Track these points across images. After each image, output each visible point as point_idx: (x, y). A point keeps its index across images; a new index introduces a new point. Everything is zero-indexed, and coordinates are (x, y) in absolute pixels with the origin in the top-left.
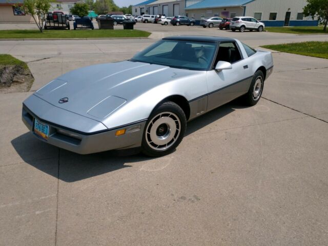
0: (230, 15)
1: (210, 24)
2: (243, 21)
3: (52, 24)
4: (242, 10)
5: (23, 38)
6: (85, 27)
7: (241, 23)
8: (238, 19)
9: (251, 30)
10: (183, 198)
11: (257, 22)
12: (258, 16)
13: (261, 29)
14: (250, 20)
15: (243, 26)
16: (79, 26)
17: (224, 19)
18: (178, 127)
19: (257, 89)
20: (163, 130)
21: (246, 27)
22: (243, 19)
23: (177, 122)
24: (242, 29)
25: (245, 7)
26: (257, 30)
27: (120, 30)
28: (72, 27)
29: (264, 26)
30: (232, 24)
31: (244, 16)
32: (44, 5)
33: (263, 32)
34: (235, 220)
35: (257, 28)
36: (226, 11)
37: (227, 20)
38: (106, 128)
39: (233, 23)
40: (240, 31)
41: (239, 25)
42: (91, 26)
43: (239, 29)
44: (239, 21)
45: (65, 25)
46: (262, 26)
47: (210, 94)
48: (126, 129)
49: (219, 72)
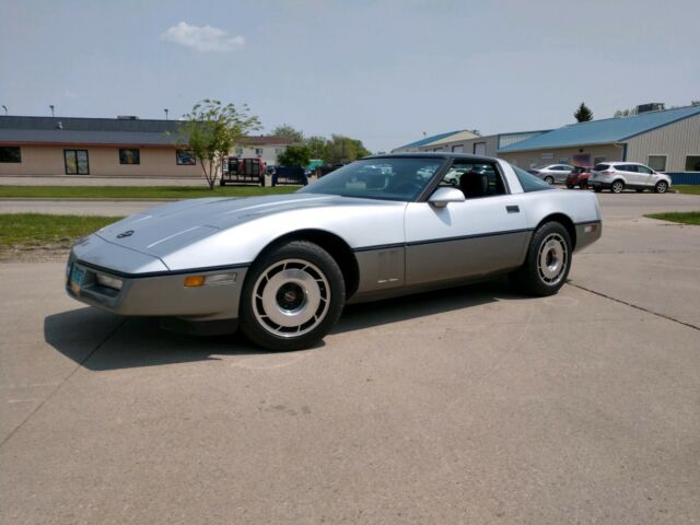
0: (592, 160)
1: (546, 178)
2: (617, 171)
3: (234, 178)
4: (619, 150)
7: (614, 173)
8: (607, 167)
9: (640, 189)
10: (280, 408)
11: (652, 173)
12: (657, 163)
13: (662, 187)
14: (635, 168)
15: (620, 181)
16: (280, 180)
17: (577, 168)
18: (323, 294)
19: (551, 260)
20: (293, 298)
21: (627, 182)
22: (617, 168)
23: (321, 285)
24: (618, 187)
25: (625, 145)
26: (654, 190)
28: (268, 182)
29: (669, 181)
30: (591, 176)
31: (624, 161)
32: (222, 143)
33: (667, 194)
34: (356, 446)
35: (653, 185)
36: (584, 153)
37: (583, 170)
38: (165, 269)
39: (595, 176)
40: (613, 192)
41: (610, 180)
43: (609, 188)
44: (609, 170)
45: (256, 179)
46: (663, 181)
47: (409, 244)
48: (204, 277)
49: (439, 207)
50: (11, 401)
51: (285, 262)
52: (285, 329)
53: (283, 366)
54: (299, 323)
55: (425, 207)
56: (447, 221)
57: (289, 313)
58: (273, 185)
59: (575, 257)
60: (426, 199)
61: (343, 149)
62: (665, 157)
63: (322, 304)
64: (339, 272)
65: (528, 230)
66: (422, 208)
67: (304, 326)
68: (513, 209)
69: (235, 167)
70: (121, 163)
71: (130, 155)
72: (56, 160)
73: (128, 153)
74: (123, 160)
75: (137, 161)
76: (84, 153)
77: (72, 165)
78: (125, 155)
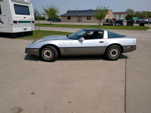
19: (114, 53)
20: (48, 54)
23: (52, 53)
28: (114, 25)
42: (122, 24)
45: (111, 24)
48: (34, 50)
49: (81, 41)
51: (47, 49)
54: (49, 58)
55: (77, 41)
56: (82, 44)
61: (144, 14)
65: (105, 46)
68: (102, 42)
70: (87, 20)
71: (89, 18)
72: (76, 19)
73: (89, 17)
74: (88, 19)
75: (90, 19)
76: (81, 18)
77: (79, 20)
78: (88, 18)
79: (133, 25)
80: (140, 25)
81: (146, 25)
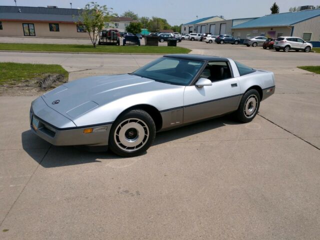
0: (276, 35)
1: (253, 43)
2: (287, 41)
3: (105, 41)
4: (290, 30)
5: (78, 52)
6: (133, 43)
7: (286, 42)
8: (283, 39)
9: (297, 50)
10: (127, 192)
11: (304, 42)
12: (307, 37)
13: (308, 49)
14: (296, 40)
15: (288, 46)
16: (127, 42)
17: (269, 39)
18: (146, 132)
19: (250, 106)
20: (133, 134)
21: (291, 47)
22: (288, 39)
23: (145, 129)
24: (287, 49)
25: (293, 27)
26: (304, 51)
27: (163, 47)
28: (121, 43)
29: (311, 46)
30: (276, 43)
31: (291, 36)
32: (99, 24)
33: (310, 53)
34: (158, 215)
35: (304, 48)
36: (273, 31)
37: (272, 40)
38: (75, 126)
39: (277, 43)
40: (284, 51)
41: (284, 45)
42: (138, 43)
43: (283, 49)
44: (284, 41)
45: (115, 41)
46: (309, 46)
47: (185, 107)
48: (93, 129)
49: (200, 88)
50: (11, 186)
51: (129, 119)
52: (129, 148)
53: (128, 166)
54: (135, 145)
55: (193, 88)
56: (204, 94)
57: (131, 141)
58: (124, 45)
59: (261, 103)
60: (194, 84)
61: (158, 24)
62: (311, 34)
63: (146, 137)
64: (154, 123)
65: (241, 95)
66: (192, 88)
67: (137, 147)
68: (234, 85)
69: (106, 35)
70: (50, 30)
71: (54, 27)
72: (19, 28)
73: (53, 26)
74: (51, 29)
75: (58, 30)
76: (32, 25)
77: (27, 31)
78: (52, 27)
79: (157, 45)
80: (169, 45)
81: (178, 44)
